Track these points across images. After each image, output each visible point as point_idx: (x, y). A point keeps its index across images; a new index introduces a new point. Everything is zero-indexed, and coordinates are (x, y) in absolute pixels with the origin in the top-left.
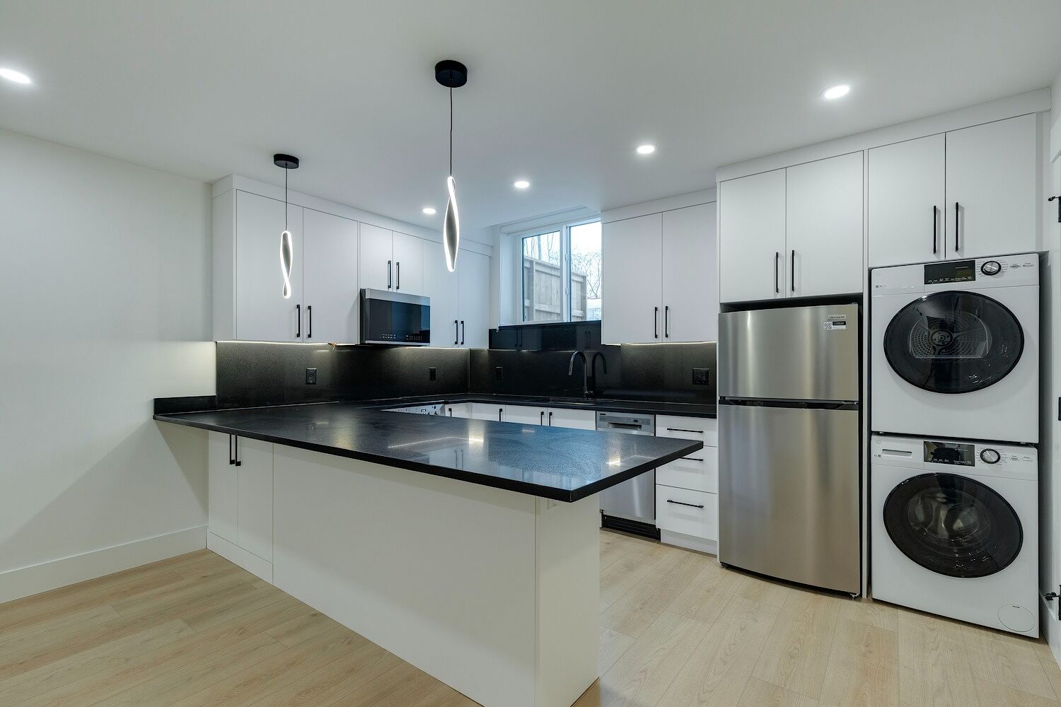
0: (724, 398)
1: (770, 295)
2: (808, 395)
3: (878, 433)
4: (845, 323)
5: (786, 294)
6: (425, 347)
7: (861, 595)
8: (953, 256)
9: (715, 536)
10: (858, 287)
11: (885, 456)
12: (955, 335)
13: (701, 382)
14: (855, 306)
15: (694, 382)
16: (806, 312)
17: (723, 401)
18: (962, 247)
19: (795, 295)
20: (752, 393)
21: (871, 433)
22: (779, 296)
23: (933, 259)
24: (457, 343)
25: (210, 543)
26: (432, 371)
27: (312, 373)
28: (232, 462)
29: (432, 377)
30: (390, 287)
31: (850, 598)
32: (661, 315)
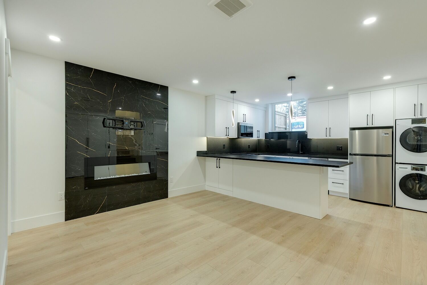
0: (351, 154)
1: (366, 126)
2: (375, 153)
3: (397, 163)
4: (388, 134)
5: (370, 125)
6: (251, 139)
7: (392, 206)
8: (420, 117)
9: (348, 192)
10: (392, 124)
11: (400, 169)
12: (421, 137)
14: (391, 130)
15: (337, 150)
16: (375, 130)
17: (350, 154)
18: (423, 115)
19: (373, 126)
20: (357, 152)
21: (396, 163)
22: (368, 126)
23: (414, 117)
24: (258, 137)
25: (207, 188)
26: (249, 146)
27: (224, 145)
28: (217, 167)
29: (249, 147)
30: (243, 121)
31: (389, 206)
32: (328, 130)
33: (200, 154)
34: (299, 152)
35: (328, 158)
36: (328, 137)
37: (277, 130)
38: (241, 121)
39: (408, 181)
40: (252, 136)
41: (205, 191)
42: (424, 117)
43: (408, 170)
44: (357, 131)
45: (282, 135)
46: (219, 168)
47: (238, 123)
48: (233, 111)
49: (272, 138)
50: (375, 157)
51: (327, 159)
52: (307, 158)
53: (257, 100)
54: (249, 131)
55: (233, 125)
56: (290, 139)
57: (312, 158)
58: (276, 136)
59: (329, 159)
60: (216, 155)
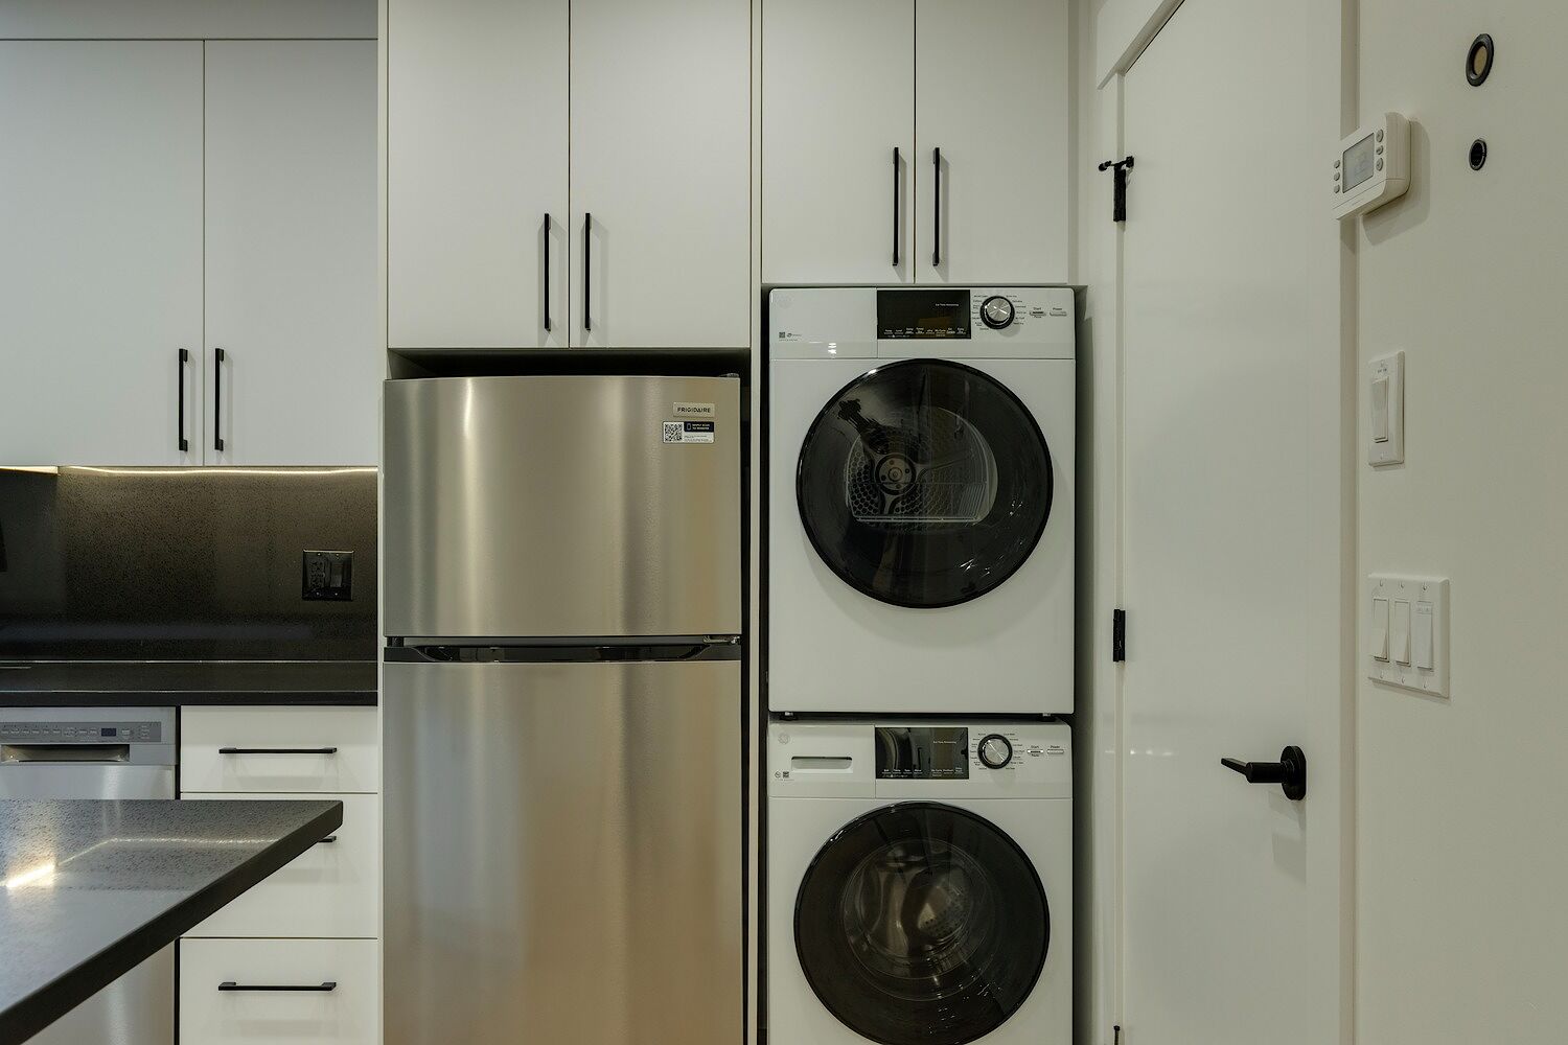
0: (401, 639)
3: (781, 717)
4: (711, 427)
5: (568, 336)
8: (928, 277)
10: (738, 332)
11: (800, 773)
12: (918, 468)
13: (327, 593)
15: (308, 593)
19: (593, 342)
22: (554, 341)
32: (201, 376)
35: (177, 703)
39: (850, 873)
42: (954, 276)
43: (855, 781)
50: (613, 670)
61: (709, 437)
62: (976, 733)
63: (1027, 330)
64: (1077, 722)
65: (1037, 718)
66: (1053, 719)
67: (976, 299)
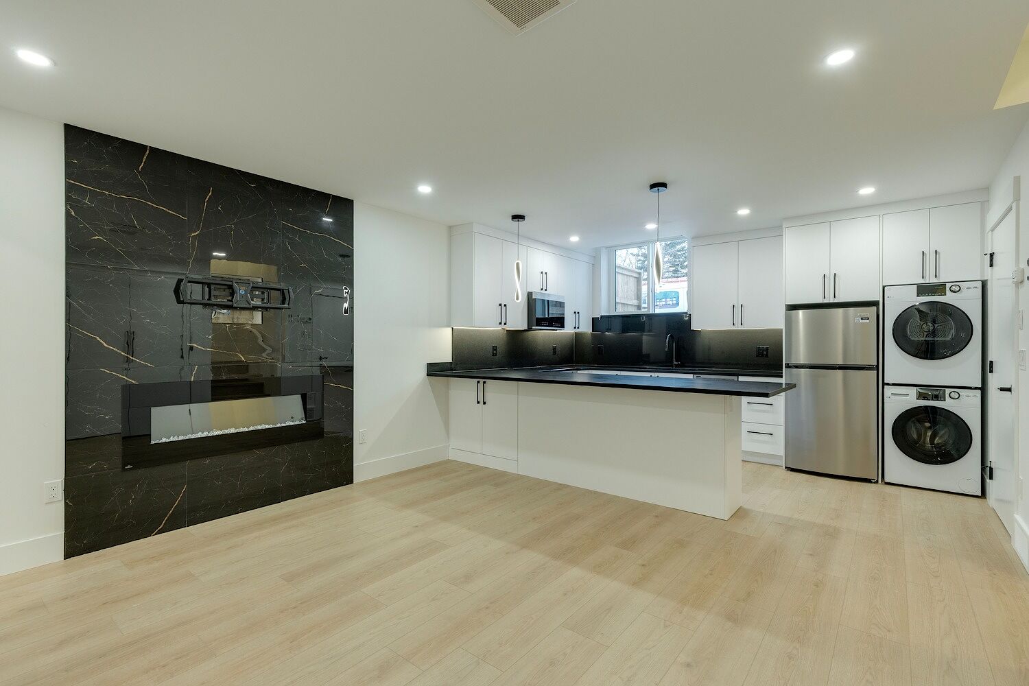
0: (788, 364)
1: (820, 300)
2: (840, 362)
3: (888, 384)
4: (868, 319)
5: (831, 300)
7: (877, 482)
8: (933, 280)
10: (877, 297)
11: (893, 397)
12: (936, 326)
13: (762, 355)
14: (874, 309)
15: (758, 356)
18: (939, 276)
19: (836, 301)
20: (802, 361)
21: (884, 384)
22: (825, 301)
23: (922, 281)
24: (575, 328)
25: (452, 455)
26: (555, 348)
27: (495, 348)
28: (478, 403)
29: (555, 352)
30: (542, 289)
31: (872, 482)
32: (738, 310)
33: (435, 370)
34: (672, 361)
35: (738, 375)
36: (738, 327)
37: (621, 311)
38: (535, 288)
39: (910, 423)
40: (563, 326)
41: (448, 461)
42: (942, 280)
43: (910, 400)
44: (801, 312)
45: (632, 323)
46: (484, 403)
47: (530, 294)
48: (518, 264)
49: (608, 330)
50: (841, 372)
51: (735, 378)
52: (690, 376)
53: (574, 239)
54: (554, 312)
55: (517, 299)
56: (650, 331)
57: (702, 376)
58: (618, 325)
59: (741, 379)
60: (474, 372)
61: (868, 321)
62: (948, 391)
63: (965, 293)
64: (983, 389)
65: (970, 388)
66: (976, 388)
67: (948, 286)
